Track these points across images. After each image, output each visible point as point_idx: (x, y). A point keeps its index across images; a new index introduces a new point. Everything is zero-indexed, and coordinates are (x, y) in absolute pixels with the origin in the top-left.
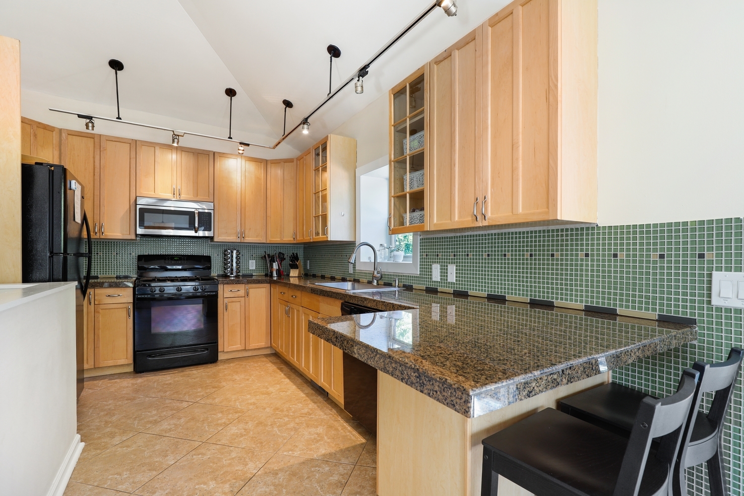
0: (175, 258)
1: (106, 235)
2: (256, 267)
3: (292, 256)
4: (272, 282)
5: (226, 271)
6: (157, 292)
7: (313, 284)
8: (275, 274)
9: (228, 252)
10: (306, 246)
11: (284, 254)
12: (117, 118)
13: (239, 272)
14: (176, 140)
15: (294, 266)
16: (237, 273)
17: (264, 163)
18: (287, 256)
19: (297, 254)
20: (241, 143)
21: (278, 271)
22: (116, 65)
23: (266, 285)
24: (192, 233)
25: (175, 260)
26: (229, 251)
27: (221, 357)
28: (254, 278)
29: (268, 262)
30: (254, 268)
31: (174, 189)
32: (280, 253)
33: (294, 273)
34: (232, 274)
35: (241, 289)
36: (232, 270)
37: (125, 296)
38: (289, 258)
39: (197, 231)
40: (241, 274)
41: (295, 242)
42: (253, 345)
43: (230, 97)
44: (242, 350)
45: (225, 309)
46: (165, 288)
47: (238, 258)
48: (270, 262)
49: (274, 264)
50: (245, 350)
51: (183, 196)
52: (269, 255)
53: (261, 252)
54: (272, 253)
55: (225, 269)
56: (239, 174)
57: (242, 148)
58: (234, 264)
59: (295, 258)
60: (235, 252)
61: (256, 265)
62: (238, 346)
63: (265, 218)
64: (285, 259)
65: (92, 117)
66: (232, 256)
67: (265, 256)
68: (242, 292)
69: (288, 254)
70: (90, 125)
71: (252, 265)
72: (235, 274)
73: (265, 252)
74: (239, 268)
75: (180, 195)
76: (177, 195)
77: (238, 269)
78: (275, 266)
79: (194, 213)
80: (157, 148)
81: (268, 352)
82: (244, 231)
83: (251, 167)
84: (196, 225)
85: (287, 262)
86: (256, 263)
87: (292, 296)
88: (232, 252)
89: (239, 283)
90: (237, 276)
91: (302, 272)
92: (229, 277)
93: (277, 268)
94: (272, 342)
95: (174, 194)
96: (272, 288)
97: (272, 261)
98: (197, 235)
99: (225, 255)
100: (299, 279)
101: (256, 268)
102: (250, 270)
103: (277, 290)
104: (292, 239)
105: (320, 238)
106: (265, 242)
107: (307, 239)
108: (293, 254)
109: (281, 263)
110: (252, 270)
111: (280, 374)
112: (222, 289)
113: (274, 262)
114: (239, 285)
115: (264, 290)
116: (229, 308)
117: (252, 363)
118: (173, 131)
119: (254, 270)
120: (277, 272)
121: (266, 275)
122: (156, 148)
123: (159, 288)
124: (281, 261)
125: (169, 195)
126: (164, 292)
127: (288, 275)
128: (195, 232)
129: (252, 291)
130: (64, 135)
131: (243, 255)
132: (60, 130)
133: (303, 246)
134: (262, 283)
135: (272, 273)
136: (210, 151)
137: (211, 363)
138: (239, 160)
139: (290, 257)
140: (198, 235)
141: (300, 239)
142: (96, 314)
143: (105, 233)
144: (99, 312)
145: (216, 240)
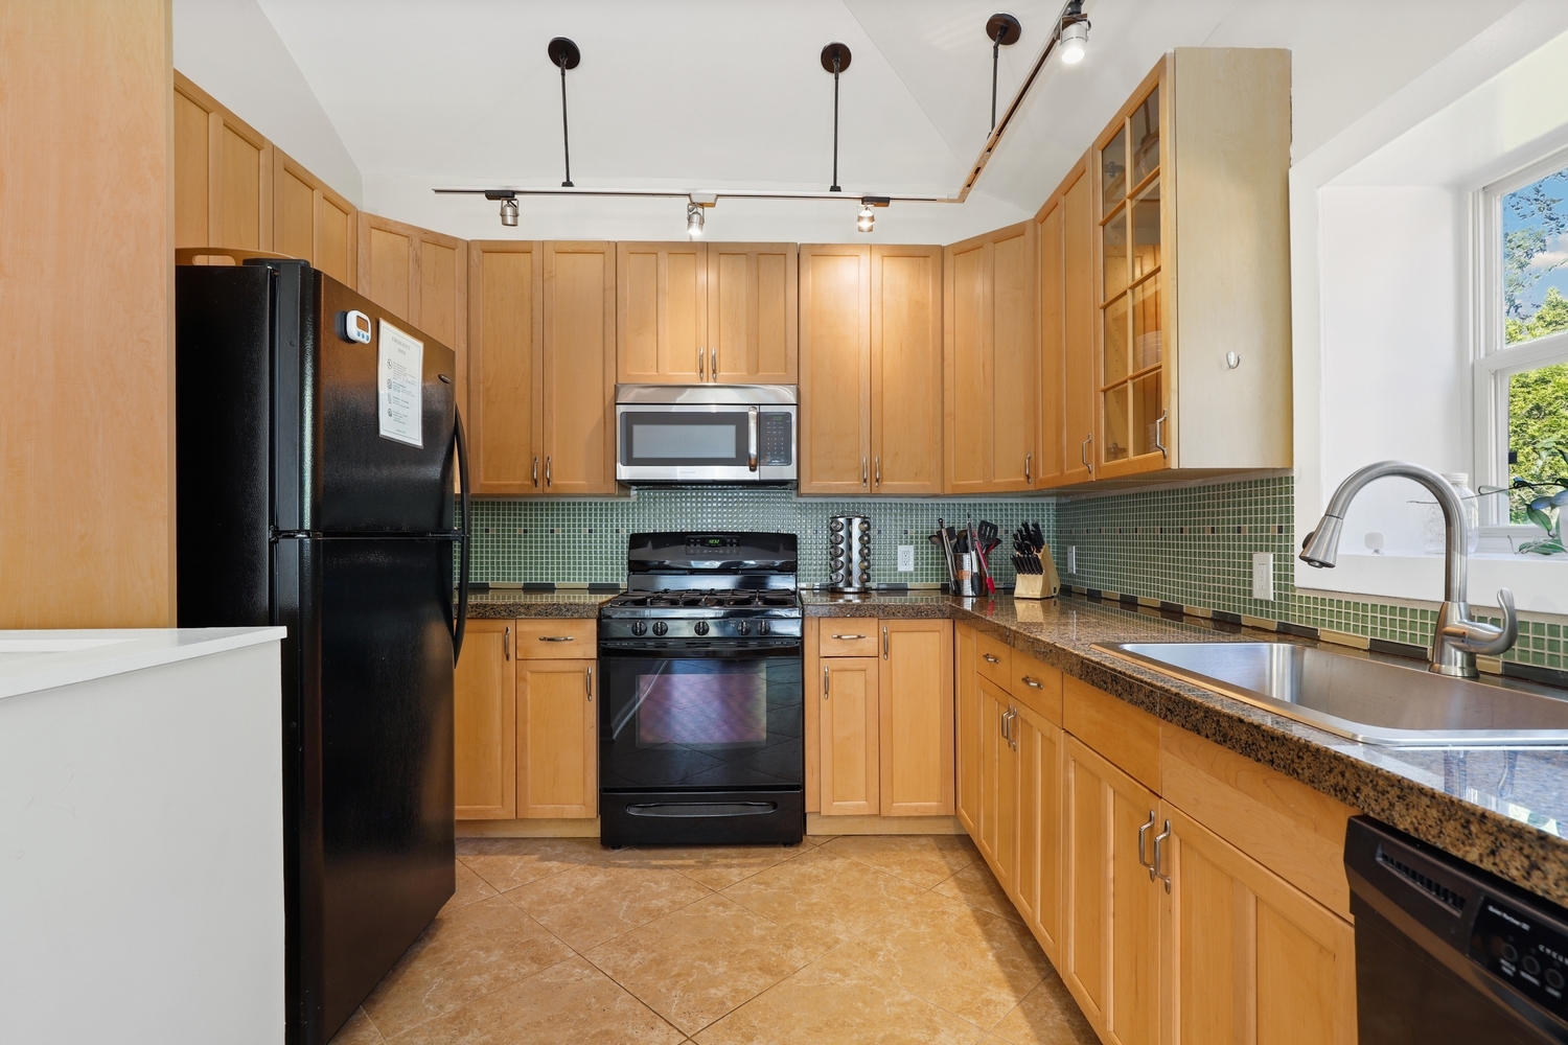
0: (711, 542)
1: (556, 486)
2: (916, 564)
3: (1020, 531)
4: (957, 616)
5: (834, 577)
6: (650, 633)
7: (1114, 647)
8: (967, 589)
9: (838, 523)
10: (1064, 500)
11: (995, 528)
12: (564, 185)
13: (868, 580)
14: (696, 218)
15: (1029, 565)
16: (863, 582)
17: (934, 259)
18: (1007, 532)
19: (1036, 526)
20: (865, 200)
21: (980, 581)
22: (564, 53)
23: (941, 621)
24: (742, 473)
25: (710, 545)
26: (841, 520)
27: (813, 827)
28: (909, 599)
29: (949, 550)
30: (911, 568)
31: (701, 356)
32: (984, 523)
33: (1028, 586)
34: (850, 585)
35: (867, 635)
36: (849, 573)
37: (582, 641)
38: (1011, 540)
39: (755, 466)
40: (873, 585)
41: (1031, 487)
42: (903, 805)
43: (833, 75)
44: (870, 816)
45: (822, 692)
46: (669, 623)
47: (865, 541)
48: (955, 549)
49: (966, 557)
50: (879, 816)
51: (724, 374)
52: (950, 531)
53: (928, 523)
54: (960, 524)
55: (835, 570)
56: (865, 300)
57: (868, 214)
58: (856, 556)
59: (1030, 539)
60: (856, 522)
61: (916, 559)
62: (859, 804)
63: (939, 421)
64: (999, 541)
65: (514, 193)
66: (850, 535)
67: (940, 534)
68: (870, 644)
69: (1009, 525)
70: (509, 211)
71: (907, 560)
72: (857, 585)
73: (941, 522)
74: (868, 568)
75: (714, 371)
76: (708, 368)
77: (864, 571)
78: (970, 562)
79: (746, 415)
80: (663, 255)
81: (948, 829)
82: (881, 461)
83: (897, 278)
84: (753, 450)
85: (1007, 549)
86: (917, 553)
87: (1026, 680)
88: (850, 522)
89: (860, 616)
90: (864, 592)
91: (1056, 584)
92: (842, 593)
93: (976, 570)
94: (960, 805)
95: (701, 371)
96: (958, 635)
97: (961, 547)
98: (755, 476)
99: (834, 531)
100: (1043, 606)
101: (916, 569)
102: (901, 574)
103: (973, 644)
104: (1023, 479)
105: (1130, 462)
106: (938, 491)
107: (1074, 473)
108: (1025, 525)
109: (986, 556)
110: (906, 574)
111: (983, 955)
112: (815, 632)
113: (966, 551)
114: (861, 620)
115: (934, 638)
116: (835, 686)
117: (897, 870)
118: (689, 195)
119: (911, 574)
120: (976, 583)
121: (944, 589)
122: (660, 254)
123: (654, 622)
124: (989, 548)
125: (691, 376)
126: (667, 635)
127: (1010, 590)
128: (751, 470)
129: (898, 641)
130: (475, 254)
131: (880, 532)
132: (468, 244)
133: (1053, 500)
134: (927, 617)
135: (959, 584)
136: (788, 244)
137: (785, 845)
138: (865, 258)
139: (1015, 536)
140: (757, 478)
141: (1046, 474)
142: (520, 685)
143: (554, 481)
144: (525, 680)
145: (804, 489)
